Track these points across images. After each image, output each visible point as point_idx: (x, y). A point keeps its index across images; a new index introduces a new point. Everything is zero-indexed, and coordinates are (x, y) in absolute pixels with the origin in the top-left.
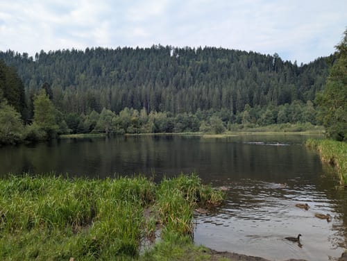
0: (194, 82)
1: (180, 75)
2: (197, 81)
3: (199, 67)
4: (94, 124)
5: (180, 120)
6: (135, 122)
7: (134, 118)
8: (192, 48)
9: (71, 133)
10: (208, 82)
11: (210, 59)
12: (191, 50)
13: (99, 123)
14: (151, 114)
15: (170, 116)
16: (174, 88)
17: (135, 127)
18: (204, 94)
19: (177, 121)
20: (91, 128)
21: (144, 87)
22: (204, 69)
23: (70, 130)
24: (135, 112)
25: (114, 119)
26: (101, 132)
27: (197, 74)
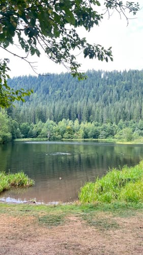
0: (119, 97)
1: (108, 92)
2: (121, 98)
3: (124, 87)
4: (40, 131)
5: (105, 128)
6: (69, 130)
7: (69, 127)
8: (119, 71)
9: (23, 138)
10: (131, 98)
11: (133, 79)
12: (118, 73)
13: (43, 130)
14: (82, 124)
15: (98, 126)
16: (102, 103)
17: (69, 133)
18: (126, 107)
19: (102, 130)
20: (38, 134)
21: (79, 102)
22: (128, 88)
23: (23, 135)
24: (70, 122)
25: (54, 128)
26: (44, 137)
27: (122, 92)
